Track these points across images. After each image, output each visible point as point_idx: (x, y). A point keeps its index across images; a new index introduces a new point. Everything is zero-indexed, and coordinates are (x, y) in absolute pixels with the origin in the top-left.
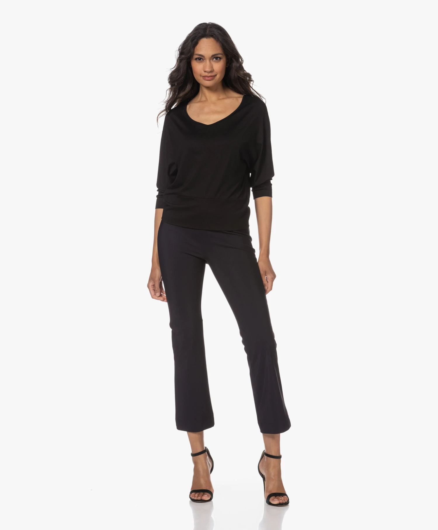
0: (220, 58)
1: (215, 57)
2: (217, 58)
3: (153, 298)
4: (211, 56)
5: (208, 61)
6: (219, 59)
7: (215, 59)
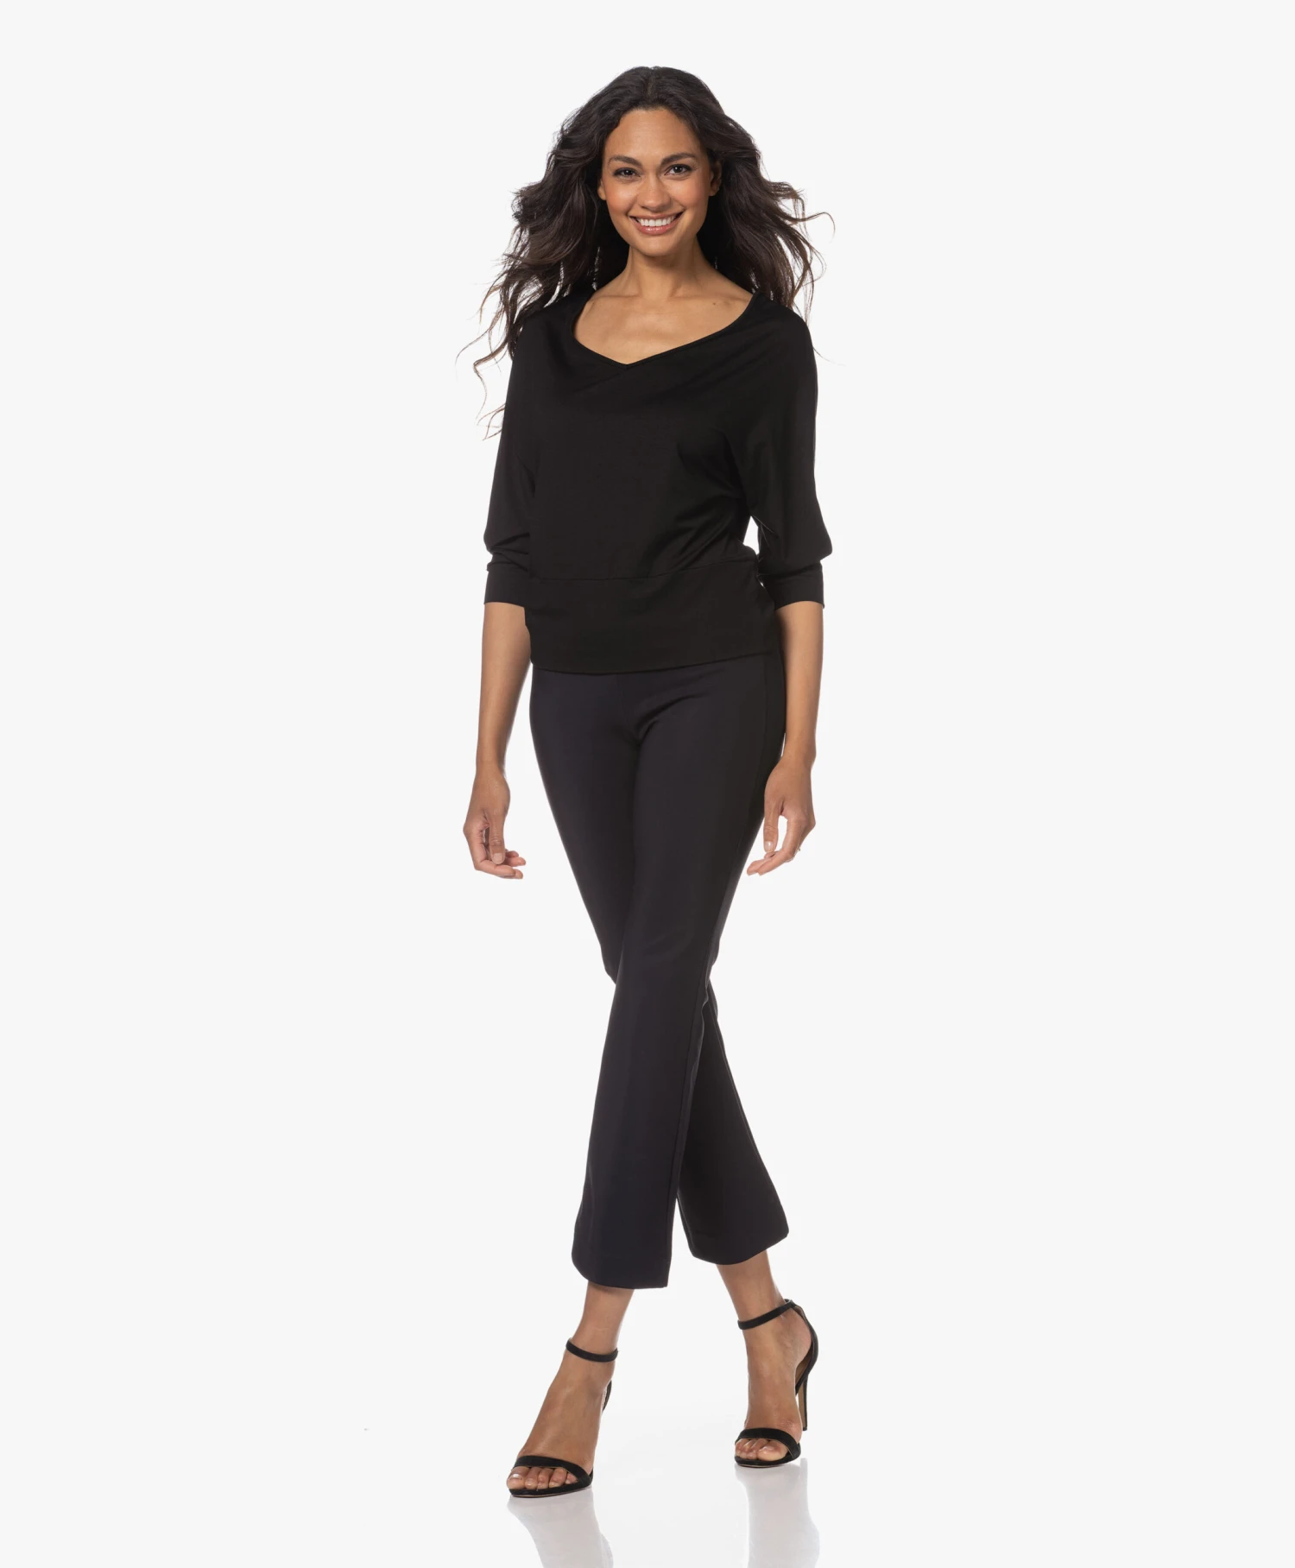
0: (689, 169)
1: (672, 165)
2: (679, 169)
3: (477, 867)
4: (659, 163)
5: (652, 178)
6: (684, 170)
7: (672, 172)
